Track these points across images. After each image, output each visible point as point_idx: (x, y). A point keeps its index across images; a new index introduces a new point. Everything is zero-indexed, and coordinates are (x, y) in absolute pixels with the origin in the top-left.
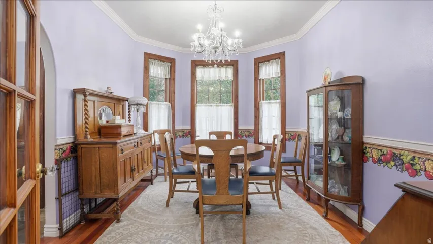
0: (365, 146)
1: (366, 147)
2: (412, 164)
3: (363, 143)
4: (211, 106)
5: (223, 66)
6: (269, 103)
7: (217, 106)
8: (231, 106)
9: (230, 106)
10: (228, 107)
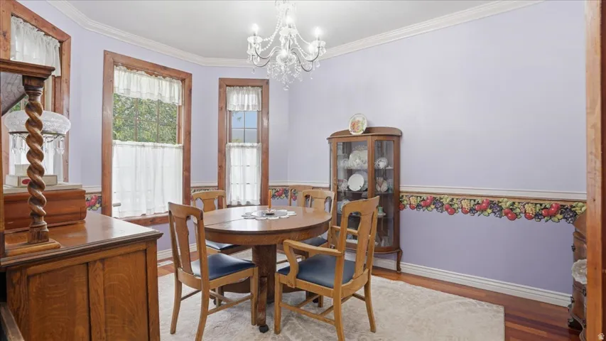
0: (401, 195)
1: (403, 196)
2: (451, 205)
3: (400, 192)
4: (144, 146)
5: (164, 77)
6: (242, 146)
7: (155, 147)
8: (180, 147)
9: (176, 148)
10: (174, 150)
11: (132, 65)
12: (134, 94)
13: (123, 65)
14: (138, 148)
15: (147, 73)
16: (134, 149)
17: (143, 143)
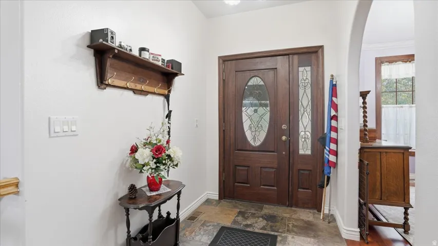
11: (392, 60)
12: (394, 77)
13: (387, 62)
14: (398, 109)
15: (403, 62)
16: (395, 108)
17: (401, 105)
